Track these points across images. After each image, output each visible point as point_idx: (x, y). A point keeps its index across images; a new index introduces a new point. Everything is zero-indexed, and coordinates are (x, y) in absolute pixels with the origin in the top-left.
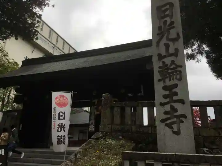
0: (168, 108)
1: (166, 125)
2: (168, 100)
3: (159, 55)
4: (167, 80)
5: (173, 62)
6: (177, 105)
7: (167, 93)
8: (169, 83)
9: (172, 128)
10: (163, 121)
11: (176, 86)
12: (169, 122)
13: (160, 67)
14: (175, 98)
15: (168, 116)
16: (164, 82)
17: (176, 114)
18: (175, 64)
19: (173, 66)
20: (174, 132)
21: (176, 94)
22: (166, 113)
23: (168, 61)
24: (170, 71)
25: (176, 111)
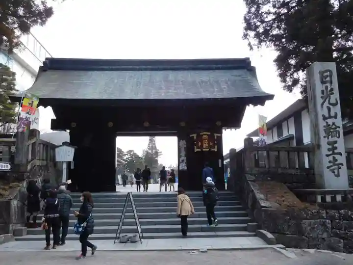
0: (331, 158)
1: (330, 170)
2: (331, 153)
3: (323, 116)
4: (330, 137)
5: (334, 124)
6: (337, 157)
7: (330, 147)
8: (331, 139)
9: (334, 172)
10: (328, 168)
11: (336, 142)
12: (332, 168)
13: (324, 126)
14: (336, 151)
15: (332, 164)
16: (328, 139)
17: (337, 163)
18: (335, 125)
19: (334, 127)
20: (336, 176)
21: (336, 148)
22: (330, 162)
23: (330, 121)
24: (332, 130)
25: (336, 160)
